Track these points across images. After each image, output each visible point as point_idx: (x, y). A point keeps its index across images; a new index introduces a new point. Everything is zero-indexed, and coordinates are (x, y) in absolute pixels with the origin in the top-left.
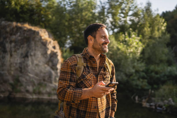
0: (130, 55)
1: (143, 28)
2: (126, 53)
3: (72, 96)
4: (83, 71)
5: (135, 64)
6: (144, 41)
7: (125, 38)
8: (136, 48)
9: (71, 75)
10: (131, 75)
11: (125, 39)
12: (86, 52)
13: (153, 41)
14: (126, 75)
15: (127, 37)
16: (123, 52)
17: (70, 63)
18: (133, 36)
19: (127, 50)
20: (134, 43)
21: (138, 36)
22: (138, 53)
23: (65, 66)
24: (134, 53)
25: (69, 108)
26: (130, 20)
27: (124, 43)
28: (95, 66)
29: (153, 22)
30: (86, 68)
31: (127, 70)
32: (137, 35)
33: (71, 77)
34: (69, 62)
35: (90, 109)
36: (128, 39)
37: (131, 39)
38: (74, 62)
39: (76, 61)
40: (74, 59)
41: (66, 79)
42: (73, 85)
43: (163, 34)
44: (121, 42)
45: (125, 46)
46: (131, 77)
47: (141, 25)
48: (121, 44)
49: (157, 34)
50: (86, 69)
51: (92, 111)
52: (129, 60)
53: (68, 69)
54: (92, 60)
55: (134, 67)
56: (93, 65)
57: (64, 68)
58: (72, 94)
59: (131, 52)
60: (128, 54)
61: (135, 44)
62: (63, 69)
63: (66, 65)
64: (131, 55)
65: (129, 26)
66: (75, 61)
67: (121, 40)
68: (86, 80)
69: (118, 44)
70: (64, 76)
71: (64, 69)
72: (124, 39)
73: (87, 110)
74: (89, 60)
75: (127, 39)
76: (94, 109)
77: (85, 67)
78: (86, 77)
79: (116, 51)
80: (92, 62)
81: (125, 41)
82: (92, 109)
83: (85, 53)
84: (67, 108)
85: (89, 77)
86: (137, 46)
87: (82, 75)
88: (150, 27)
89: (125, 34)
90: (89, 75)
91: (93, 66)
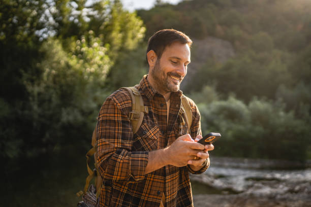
0: (89, 78)
1: (110, 31)
2: (82, 74)
3: (128, 168)
4: (143, 122)
5: (98, 94)
6: (111, 54)
7: (81, 47)
8: (99, 66)
9: (123, 127)
10: (91, 113)
11: (81, 49)
12: (147, 85)
13: (126, 56)
14: (83, 113)
15: (84, 45)
16: (76, 72)
17: (119, 104)
18: (96, 45)
19: (84, 69)
20: (95, 57)
21: (104, 45)
22: (103, 75)
23: (109, 110)
24: (96, 75)
25: (110, 191)
26: (89, 16)
27: (80, 55)
28: (164, 114)
29: (126, 23)
30: (148, 116)
31: (84, 105)
32: (101, 43)
33: (123, 130)
34: (117, 102)
35: (147, 195)
36: (87, 50)
37: (91, 49)
38: (125, 102)
39: (130, 101)
40: (125, 96)
41: (115, 136)
42: (128, 145)
43: (141, 44)
44: (73, 55)
45: (81, 61)
46: (91, 117)
47: (107, 26)
48: (74, 56)
49: (131, 44)
50: (147, 119)
51: (150, 200)
52: (88, 87)
53: (116, 115)
54: (158, 101)
55: (95, 99)
56: (160, 110)
57: (107, 113)
58: (128, 163)
59: (91, 73)
60: (86, 77)
61: (97, 59)
62: (105, 115)
63: (110, 106)
64: (92, 77)
65: (87, 26)
66: (127, 100)
67: (73, 49)
68: (147, 138)
69: (68, 56)
70: (110, 129)
71: (108, 115)
72: (79, 50)
73: (142, 198)
74: (153, 101)
75: (85, 49)
76: (156, 197)
77: (145, 114)
78: (148, 134)
79: (64, 68)
80: (157, 105)
81: (82, 53)
82: (152, 196)
83: (145, 87)
84: (107, 192)
85: (152, 134)
86: (101, 62)
87: (141, 129)
88: (121, 31)
89: (80, 39)
90: (153, 130)
91: (160, 114)
